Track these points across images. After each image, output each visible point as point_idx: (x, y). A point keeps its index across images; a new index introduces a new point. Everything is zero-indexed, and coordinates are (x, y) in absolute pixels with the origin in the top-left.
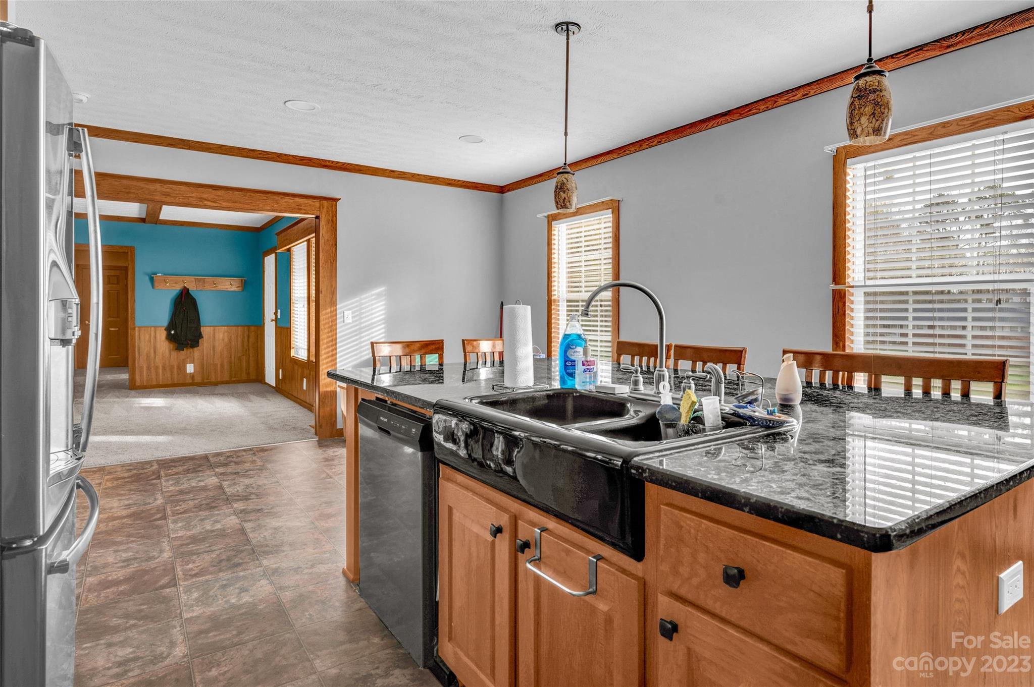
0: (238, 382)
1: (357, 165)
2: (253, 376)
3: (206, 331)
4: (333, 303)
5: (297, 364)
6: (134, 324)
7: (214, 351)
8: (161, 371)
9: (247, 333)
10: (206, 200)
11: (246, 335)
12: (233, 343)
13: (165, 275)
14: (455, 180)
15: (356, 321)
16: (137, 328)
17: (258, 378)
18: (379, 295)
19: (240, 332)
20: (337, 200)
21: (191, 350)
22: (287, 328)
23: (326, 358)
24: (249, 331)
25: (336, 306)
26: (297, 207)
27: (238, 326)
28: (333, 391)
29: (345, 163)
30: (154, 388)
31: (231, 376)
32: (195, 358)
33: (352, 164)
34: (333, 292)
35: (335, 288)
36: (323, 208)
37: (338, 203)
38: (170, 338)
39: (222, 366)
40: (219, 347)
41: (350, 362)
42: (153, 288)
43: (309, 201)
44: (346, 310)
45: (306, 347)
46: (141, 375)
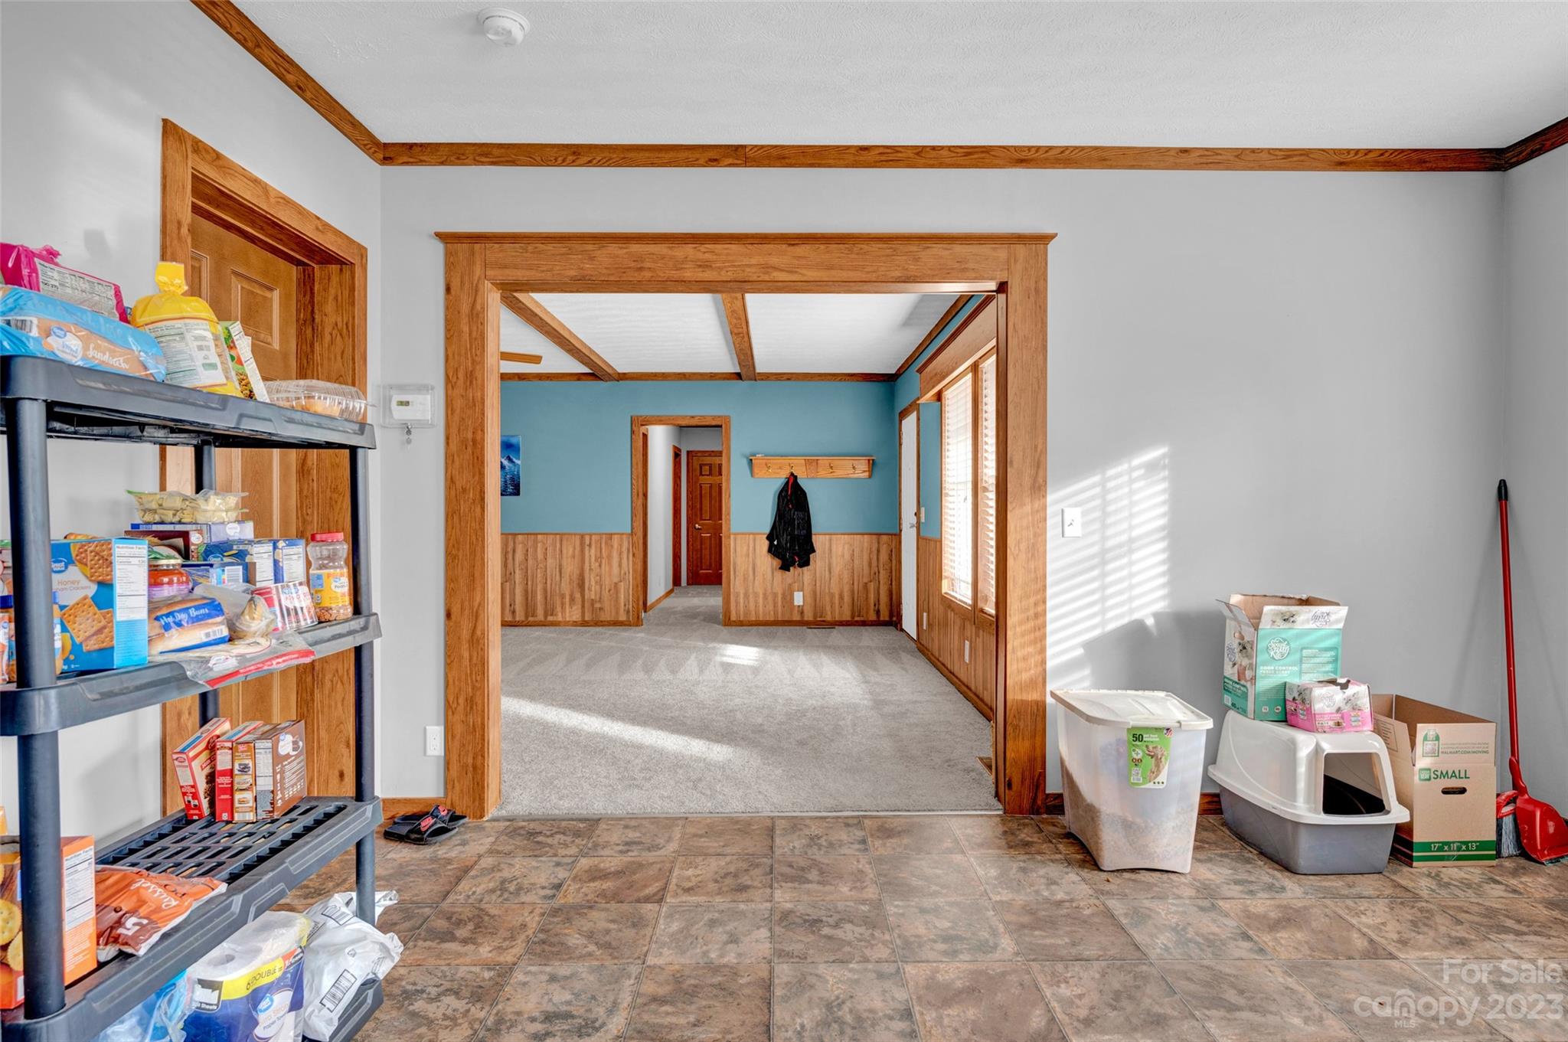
0: (864, 624)
1: (1096, 148)
2: (885, 616)
3: (818, 541)
4: (1039, 488)
5: (953, 610)
6: (729, 529)
7: (830, 573)
8: (761, 601)
9: (875, 546)
10: (776, 269)
11: (874, 549)
12: (856, 562)
13: (766, 456)
14: (1357, 151)
15: (1092, 533)
16: (732, 537)
17: (894, 621)
18: (1152, 467)
19: (866, 544)
20: (1044, 239)
21: (800, 570)
22: (936, 541)
23: (1021, 623)
24: (879, 543)
25: (1044, 496)
26: (957, 265)
27: (863, 534)
28: (1037, 703)
29: (1067, 148)
30: (751, 625)
31: (853, 616)
32: (806, 583)
33: (1083, 148)
34: (1039, 464)
35: (1044, 451)
36: (1016, 261)
37: (1052, 246)
38: (773, 550)
39: (841, 597)
40: (838, 565)
41: (1079, 633)
42: (752, 475)
43: (985, 250)
44: (1070, 506)
45: (969, 579)
46: (737, 603)
